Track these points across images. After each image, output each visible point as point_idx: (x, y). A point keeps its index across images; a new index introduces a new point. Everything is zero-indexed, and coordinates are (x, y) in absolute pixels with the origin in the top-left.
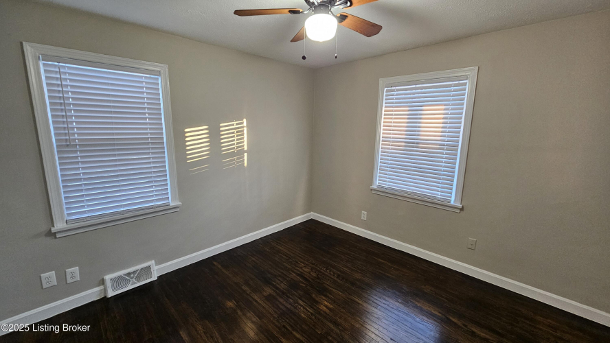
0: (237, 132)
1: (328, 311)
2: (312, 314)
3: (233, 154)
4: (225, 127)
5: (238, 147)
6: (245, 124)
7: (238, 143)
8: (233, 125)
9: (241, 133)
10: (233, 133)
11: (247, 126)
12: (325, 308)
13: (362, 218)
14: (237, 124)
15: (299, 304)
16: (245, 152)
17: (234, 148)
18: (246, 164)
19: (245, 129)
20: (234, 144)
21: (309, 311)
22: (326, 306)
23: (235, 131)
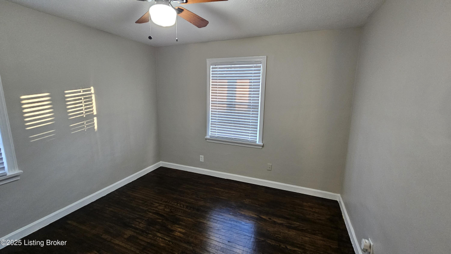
0: (85, 98)
1: (182, 235)
2: (169, 241)
3: (82, 119)
4: (69, 94)
5: (86, 112)
6: (93, 91)
7: (86, 109)
8: (80, 92)
9: (88, 99)
10: (81, 99)
11: (95, 93)
12: (179, 234)
13: (201, 161)
14: (84, 91)
15: (158, 236)
16: (95, 116)
17: (82, 113)
18: (96, 128)
19: (93, 96)
20: (82, 110)
21: (166, 240)
22: (180, 232)
23: (82, 98)
